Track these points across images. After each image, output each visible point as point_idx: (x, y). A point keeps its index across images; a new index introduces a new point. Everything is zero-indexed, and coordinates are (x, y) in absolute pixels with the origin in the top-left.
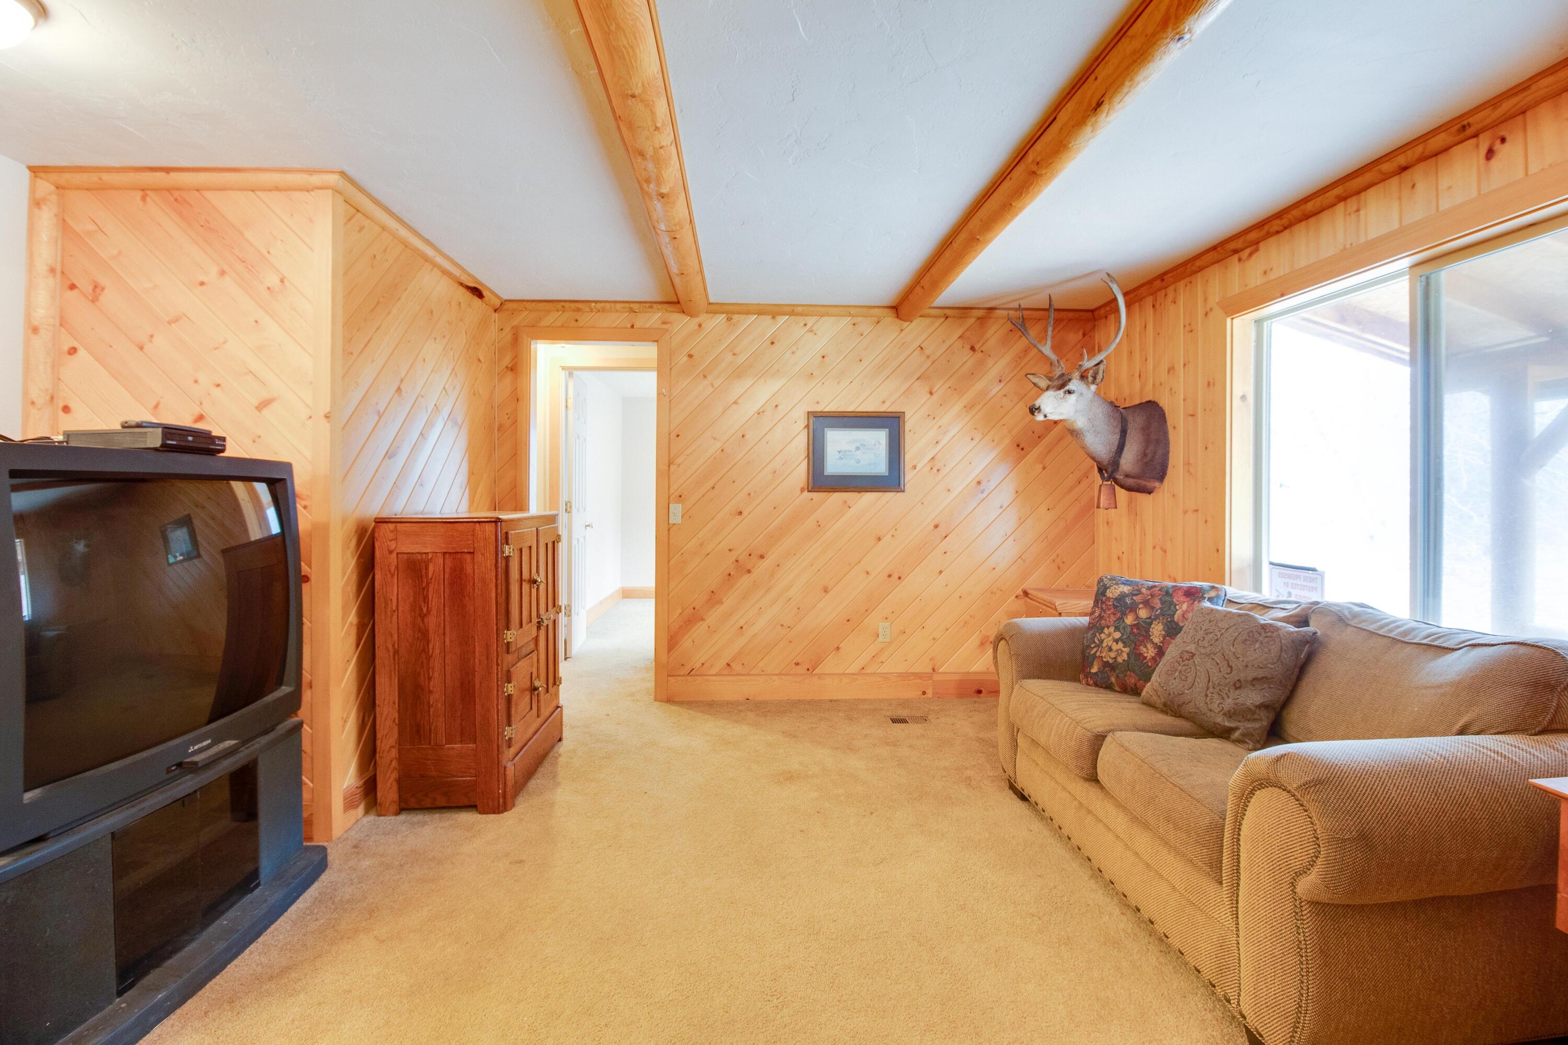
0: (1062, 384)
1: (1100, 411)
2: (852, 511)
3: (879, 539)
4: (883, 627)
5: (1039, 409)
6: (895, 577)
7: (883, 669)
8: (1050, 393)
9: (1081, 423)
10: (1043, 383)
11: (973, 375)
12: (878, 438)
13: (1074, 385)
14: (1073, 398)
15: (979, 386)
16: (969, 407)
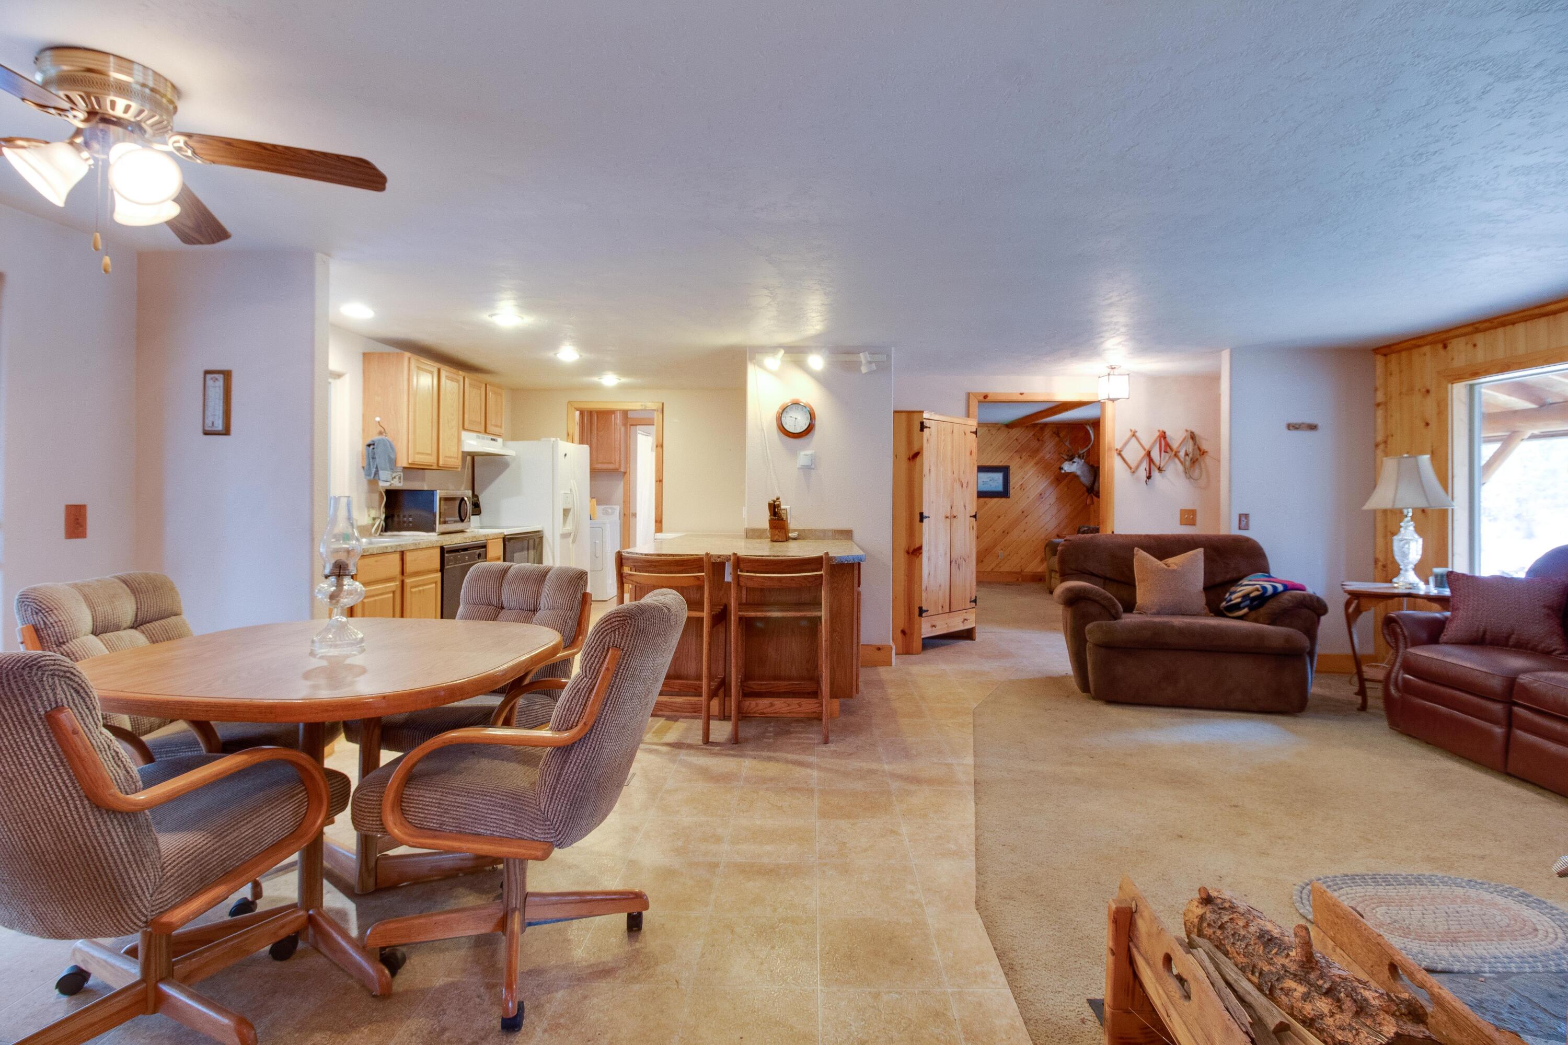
0: (1071, 459)
1: (1086, 468)
2: (989, 505)
3: (999, 517)
4: (1000, 553)
5: (1062, 469)
6: (1005, 533)
7: (1002, 570)
8: (1067, 462)
9: (1079, 473)
10: (1066, 457)
11: (1037, 451)
12: (999, 476)
13: (1076, 460)
14: (1075, 464)
15: (1041, 455)
16: (1036, 464)
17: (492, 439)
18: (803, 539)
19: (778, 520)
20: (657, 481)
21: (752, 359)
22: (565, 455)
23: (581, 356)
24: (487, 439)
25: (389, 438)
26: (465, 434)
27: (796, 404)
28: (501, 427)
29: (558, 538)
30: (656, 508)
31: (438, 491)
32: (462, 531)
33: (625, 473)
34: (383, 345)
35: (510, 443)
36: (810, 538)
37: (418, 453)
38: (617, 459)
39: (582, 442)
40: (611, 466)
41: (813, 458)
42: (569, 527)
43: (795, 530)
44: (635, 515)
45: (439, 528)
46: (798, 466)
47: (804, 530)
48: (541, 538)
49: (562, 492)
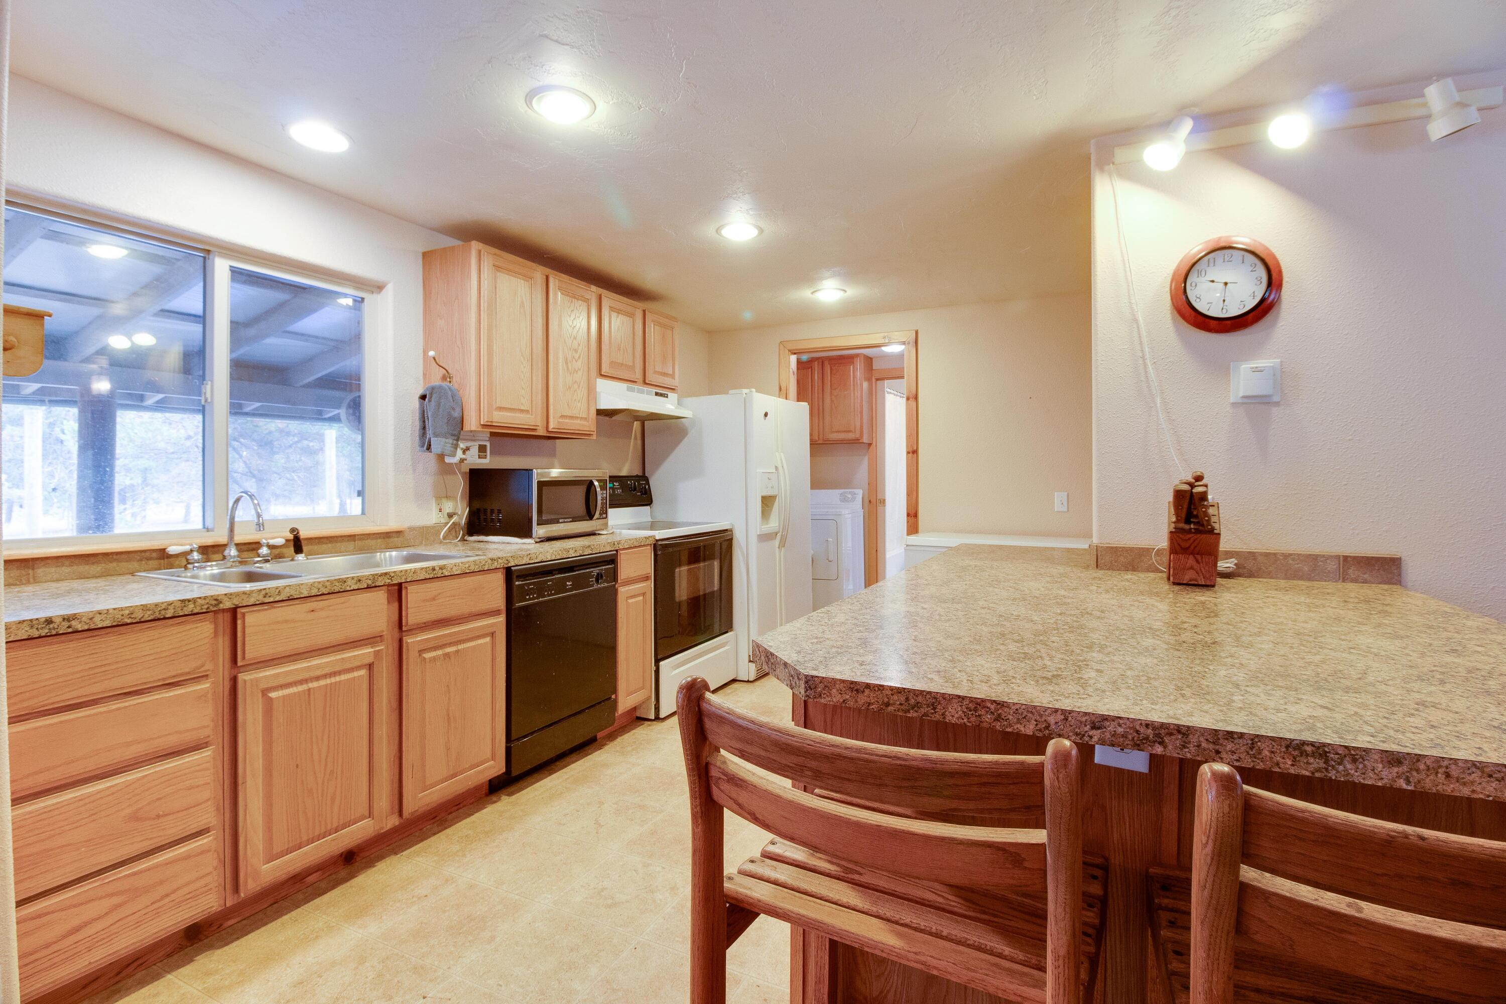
17: (657, 394)
18: (1251, 575)
19: (1197, 531)
20: (908, 453)
21: (1106, 160)
22: (766, 415)
23: (761, 231)
24: (648, 393)
25: (455, 385)
26: (602, 385)
27: (1223, 248)
28: (673, 376)
29: (753, 540)
30: (909, 494)
31: (534, 470)
32: (592, 534)
33: (870, 445)
34: (445, 237)
35: (688, 401)
36: (1270, 575)
37: (500, 409)
38: (858, 424)
39: (800, 398)
40: (850, 436)
41: (1280, 376)
42: (773, 524)
43: (1229, 555)
44: (883, 502)
45: (539, 531)
46: (1232, 400)
47: (1253, 555)
48: (730, 541)
49: (760, 470)
